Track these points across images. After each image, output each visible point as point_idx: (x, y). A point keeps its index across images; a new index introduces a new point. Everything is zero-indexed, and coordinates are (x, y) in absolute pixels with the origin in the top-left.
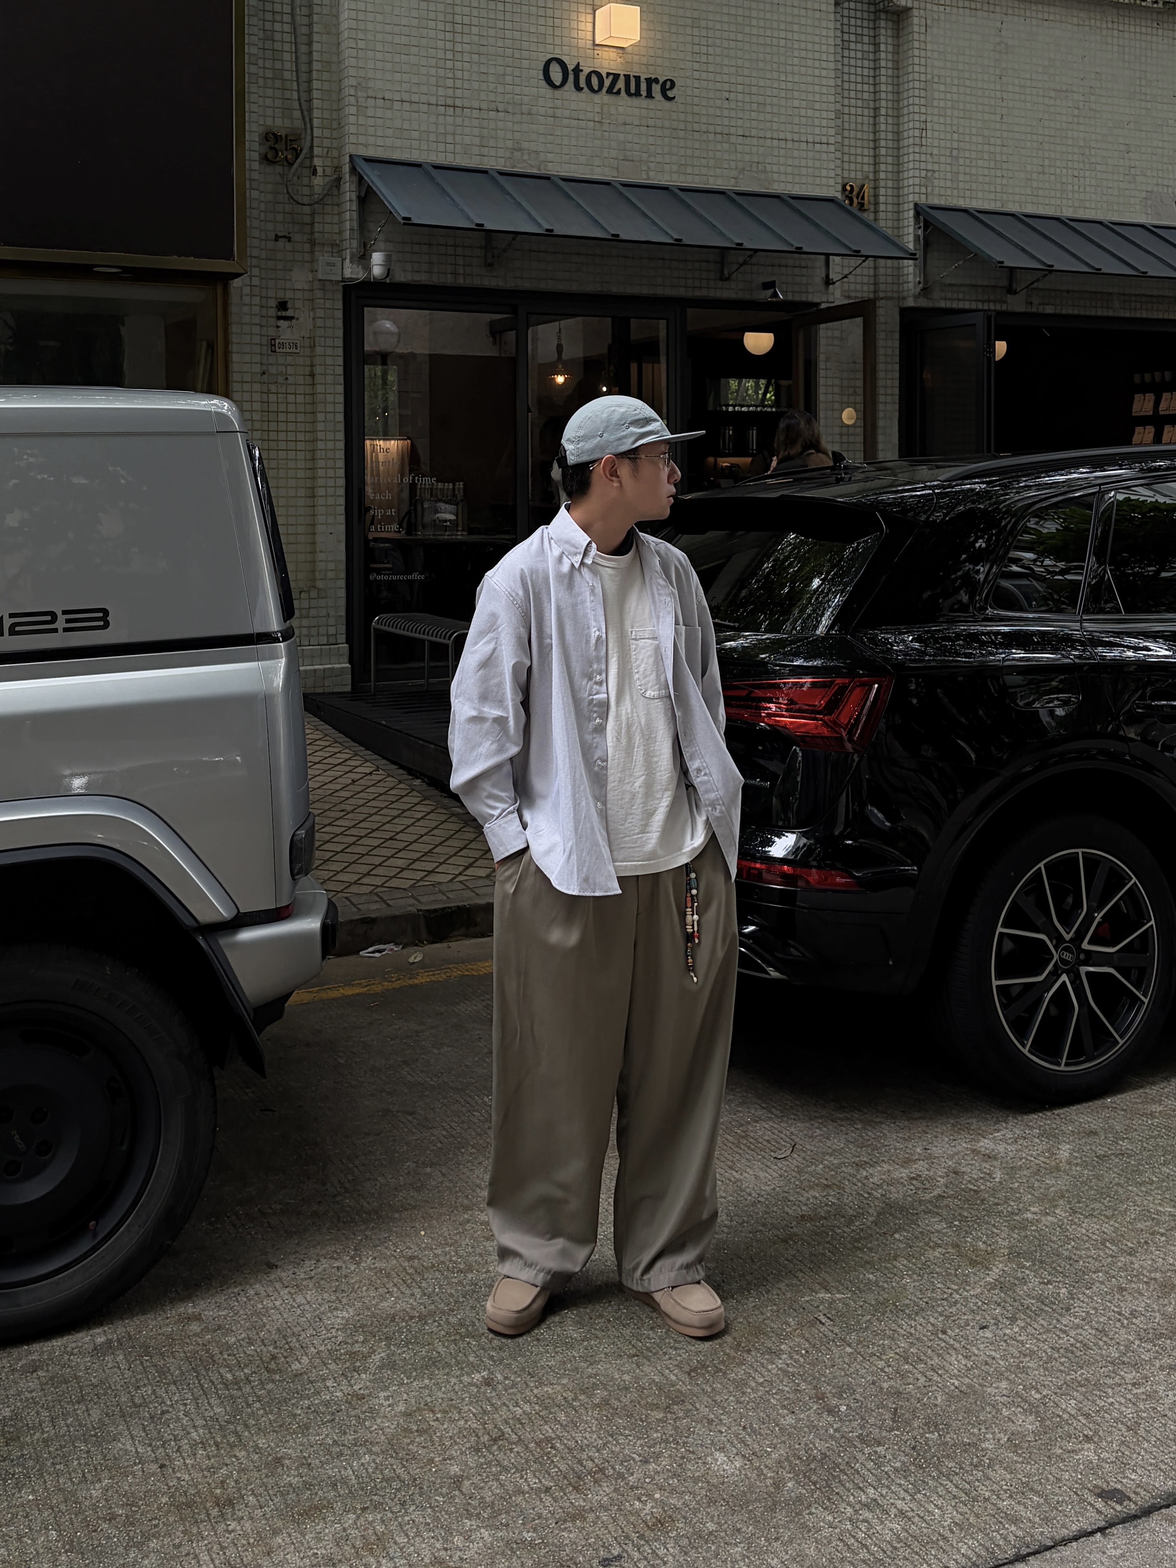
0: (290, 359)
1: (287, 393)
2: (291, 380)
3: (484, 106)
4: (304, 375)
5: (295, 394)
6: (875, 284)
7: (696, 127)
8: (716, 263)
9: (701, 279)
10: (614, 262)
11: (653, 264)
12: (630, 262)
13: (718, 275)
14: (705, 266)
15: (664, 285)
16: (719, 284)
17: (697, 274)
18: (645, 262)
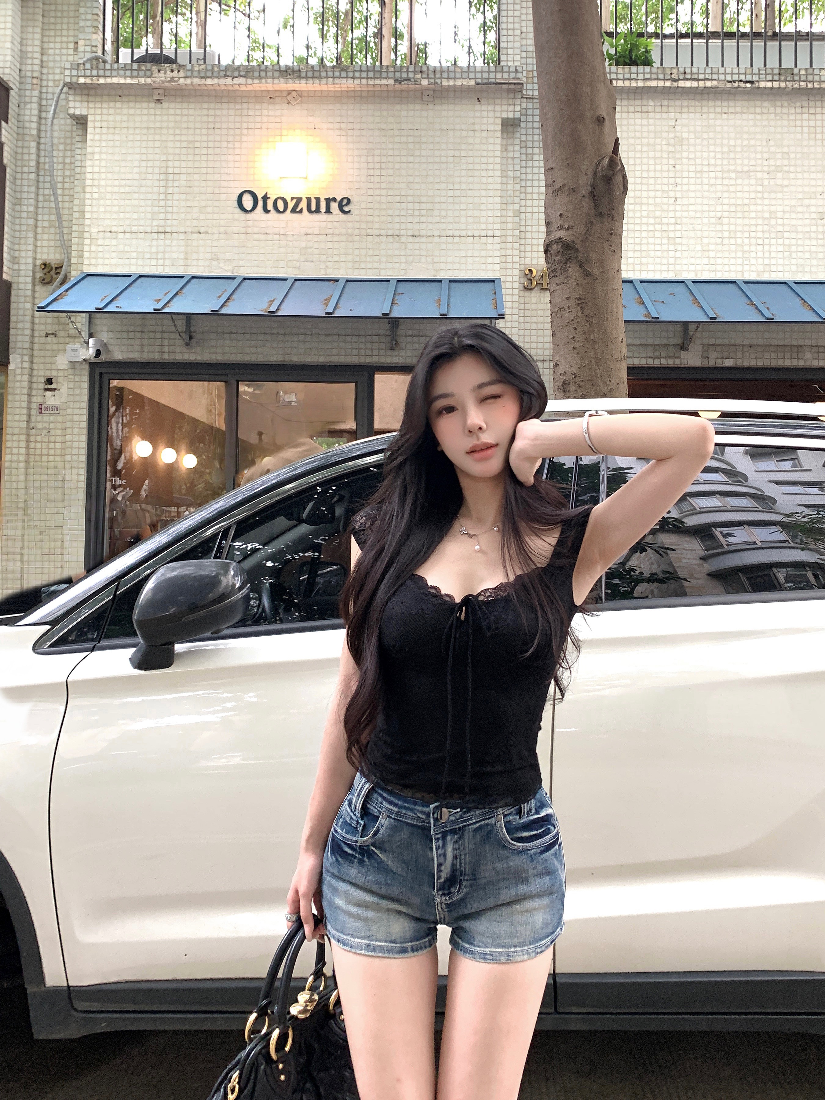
0: (52, 418)
1: (49, 442)
2: (52, 432)
3: (189, 230)
4: (62, 429)
5: (55, 442)
7: (370, 232)
8: (386, 336)
9: (372, 349)
10: (295, 338)
11: (329, 339)
12: (308, 338)
13: (388, 345)
14: (376, 339)
15: (338, 355)
16: (389, 352)
17: (369, 345)
18: (322, 338)
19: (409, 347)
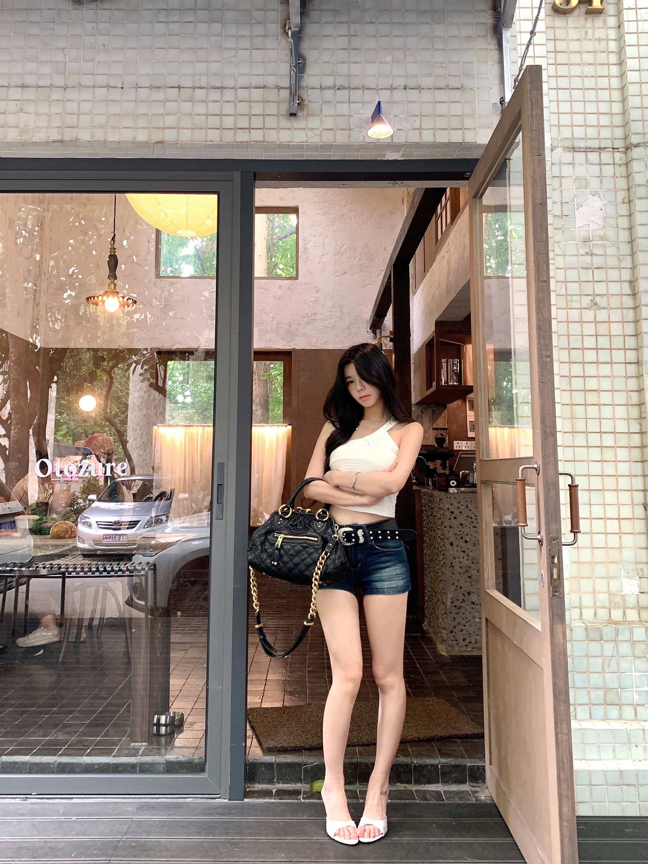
6: (625, 125)
8: (279, 88)
9: (250, 116)
10: (87, 95)
11: (159, 95)
12: (115, 95)
13: (284, 108)
14: (257, 94)
15: (178, 128)
16: (285, 123)
17: (243, 108)
18: (143, 93)
19: (328, 110)
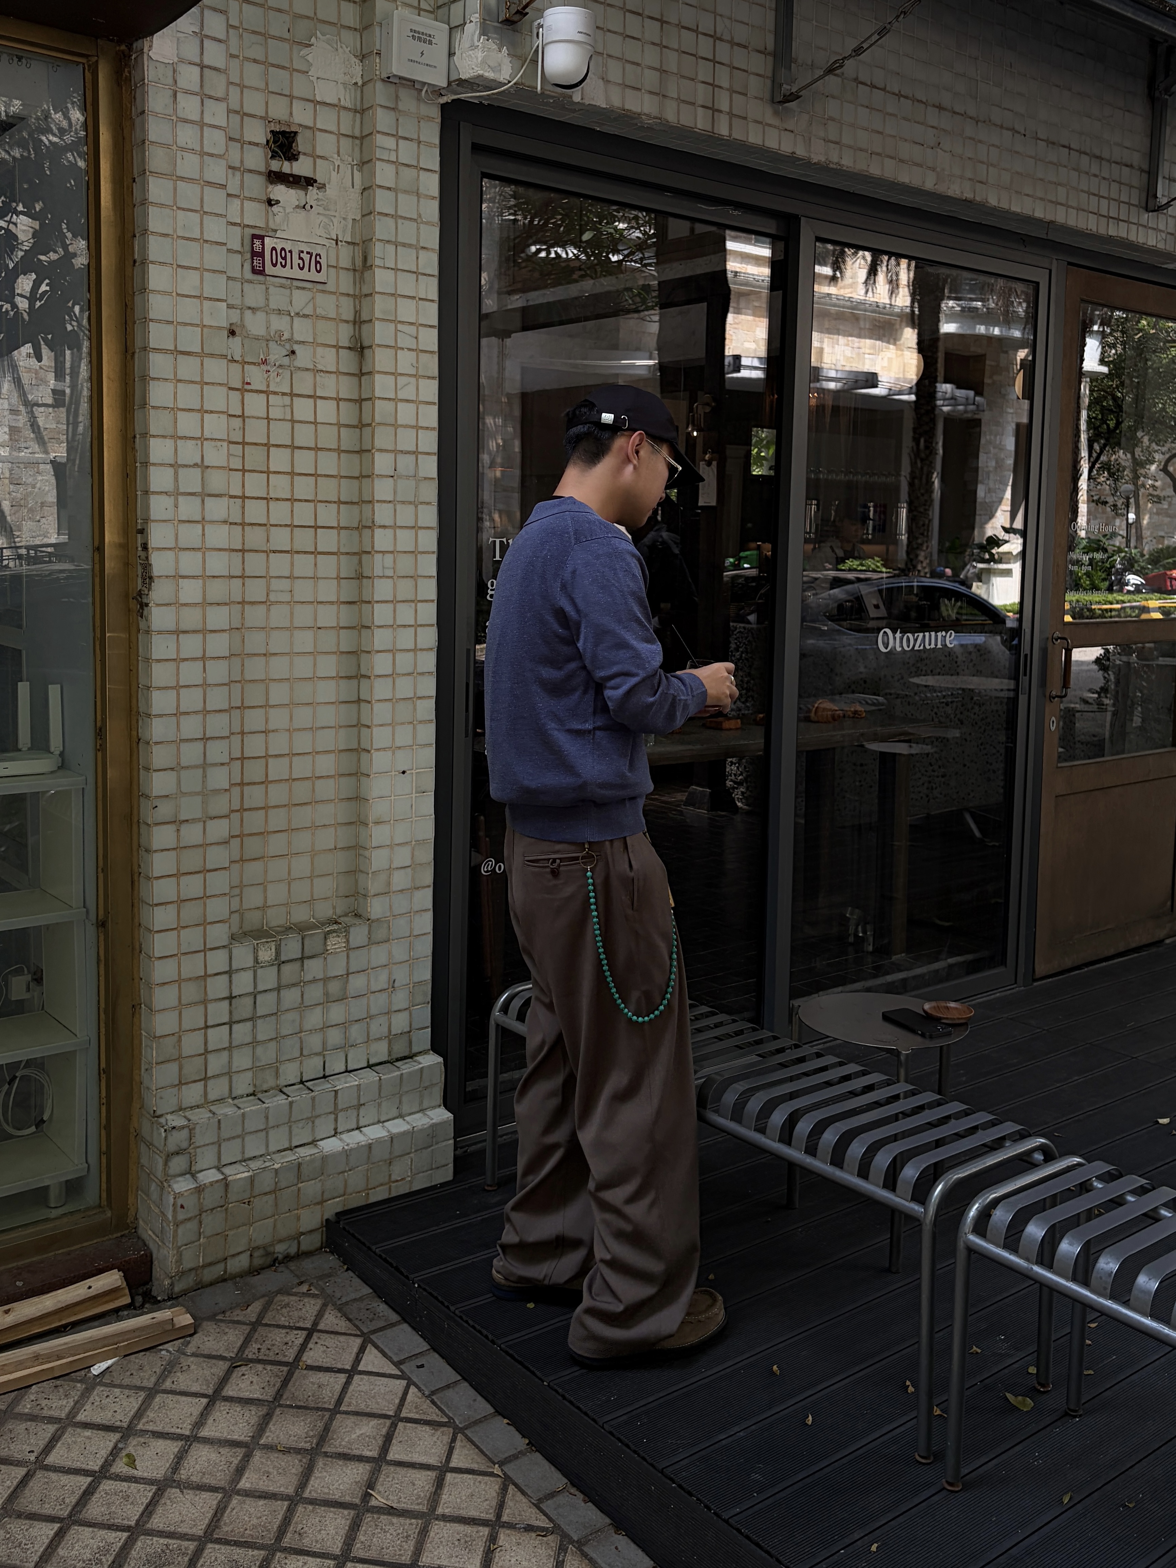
0: (300, 299)
1: (292, 395)
2: (303, 357)
4: (337, 347)
5: (314, 397)
16: (1142, 217)
